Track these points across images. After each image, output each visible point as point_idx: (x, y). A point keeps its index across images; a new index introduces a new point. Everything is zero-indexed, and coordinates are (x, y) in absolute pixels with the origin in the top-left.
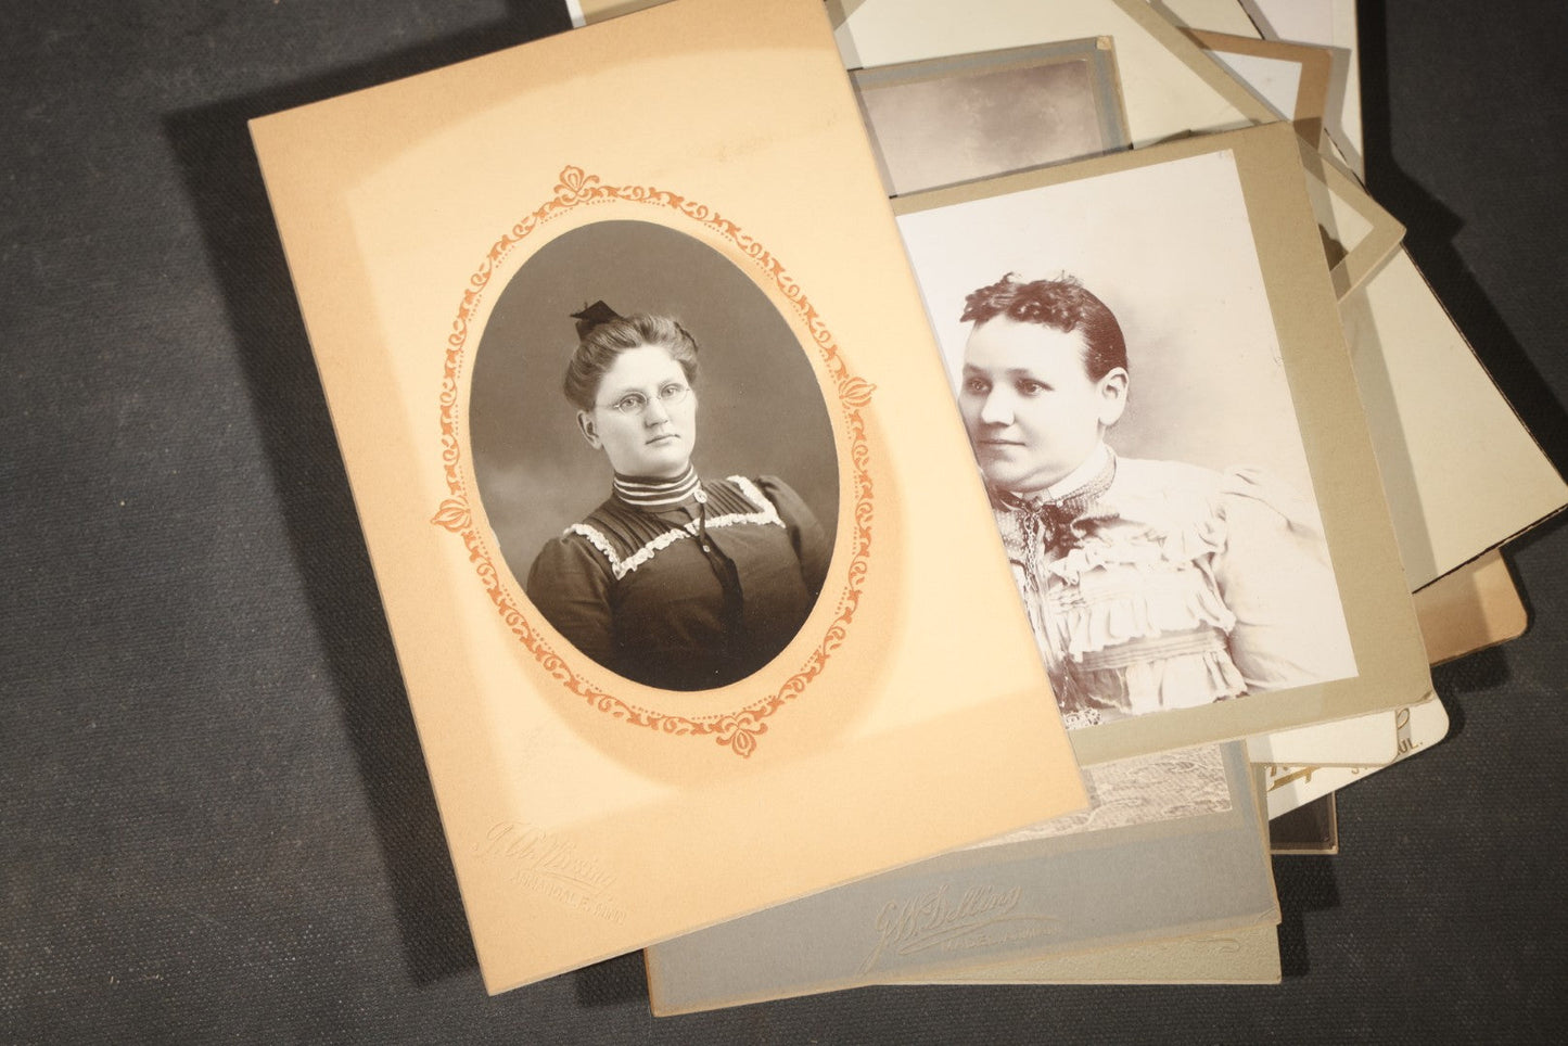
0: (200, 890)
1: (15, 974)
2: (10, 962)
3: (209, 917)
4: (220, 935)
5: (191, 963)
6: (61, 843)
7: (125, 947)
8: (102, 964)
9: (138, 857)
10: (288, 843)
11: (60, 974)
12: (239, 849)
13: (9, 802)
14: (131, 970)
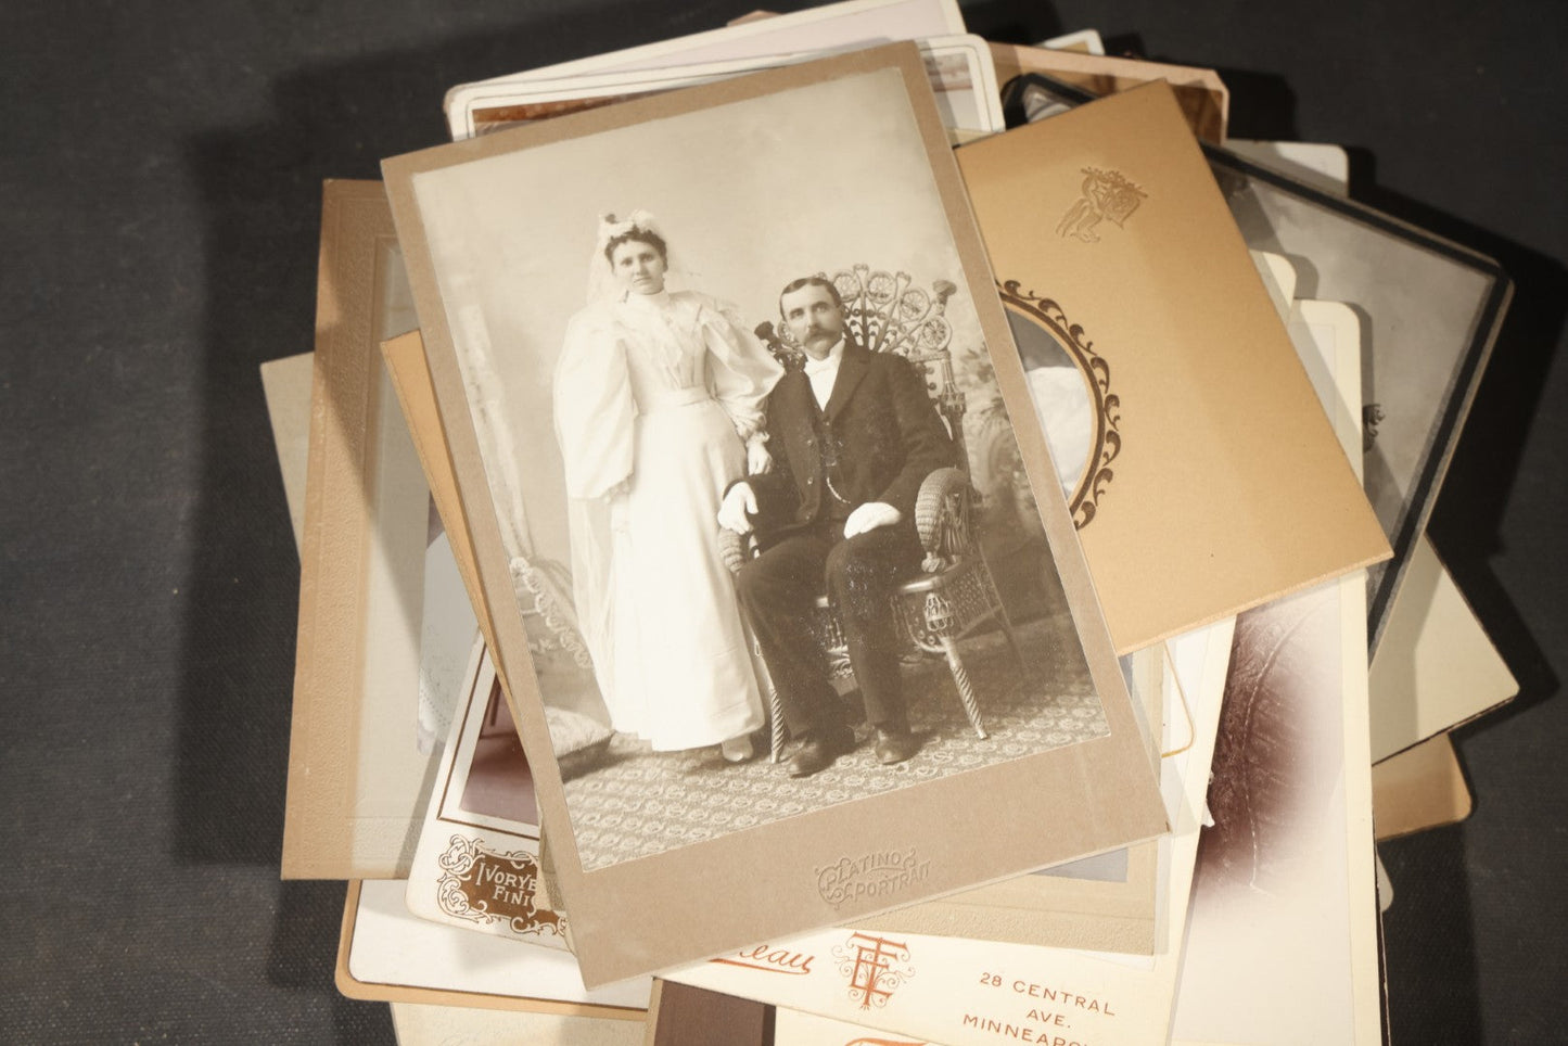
0: (215, 958)
1: (33, 1024)
2: (29, 1013)
3: (222, 984)
4: (229, 1001)
5: (200, 1027)
6: (88, 904)
7: (139, 1006)
8: (115, 1021)
9: (160, 922)
10: (300, 919)
11: (74, 1027)
12: (254, 922)
13: (43, 862)
14: (142, 1029)
